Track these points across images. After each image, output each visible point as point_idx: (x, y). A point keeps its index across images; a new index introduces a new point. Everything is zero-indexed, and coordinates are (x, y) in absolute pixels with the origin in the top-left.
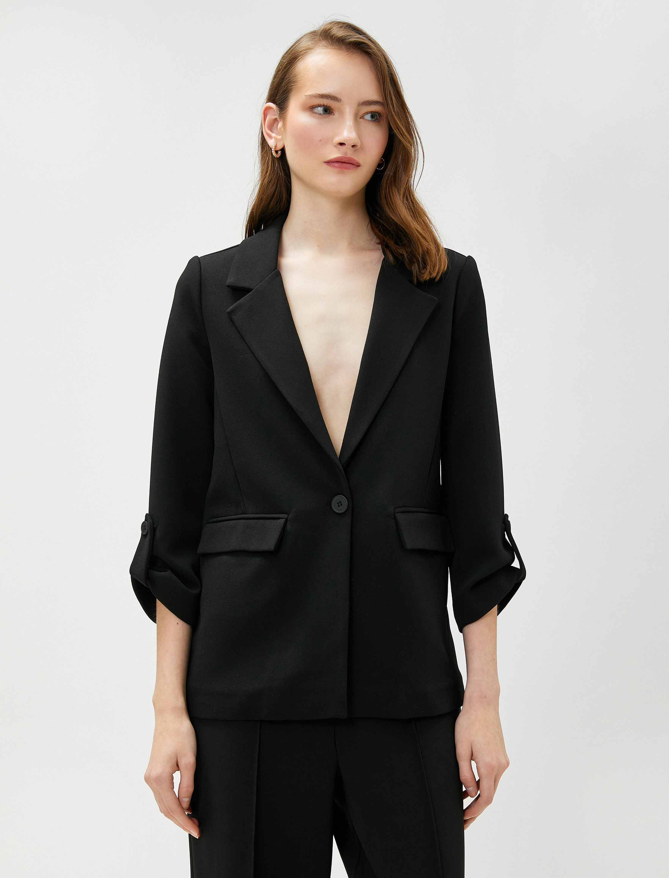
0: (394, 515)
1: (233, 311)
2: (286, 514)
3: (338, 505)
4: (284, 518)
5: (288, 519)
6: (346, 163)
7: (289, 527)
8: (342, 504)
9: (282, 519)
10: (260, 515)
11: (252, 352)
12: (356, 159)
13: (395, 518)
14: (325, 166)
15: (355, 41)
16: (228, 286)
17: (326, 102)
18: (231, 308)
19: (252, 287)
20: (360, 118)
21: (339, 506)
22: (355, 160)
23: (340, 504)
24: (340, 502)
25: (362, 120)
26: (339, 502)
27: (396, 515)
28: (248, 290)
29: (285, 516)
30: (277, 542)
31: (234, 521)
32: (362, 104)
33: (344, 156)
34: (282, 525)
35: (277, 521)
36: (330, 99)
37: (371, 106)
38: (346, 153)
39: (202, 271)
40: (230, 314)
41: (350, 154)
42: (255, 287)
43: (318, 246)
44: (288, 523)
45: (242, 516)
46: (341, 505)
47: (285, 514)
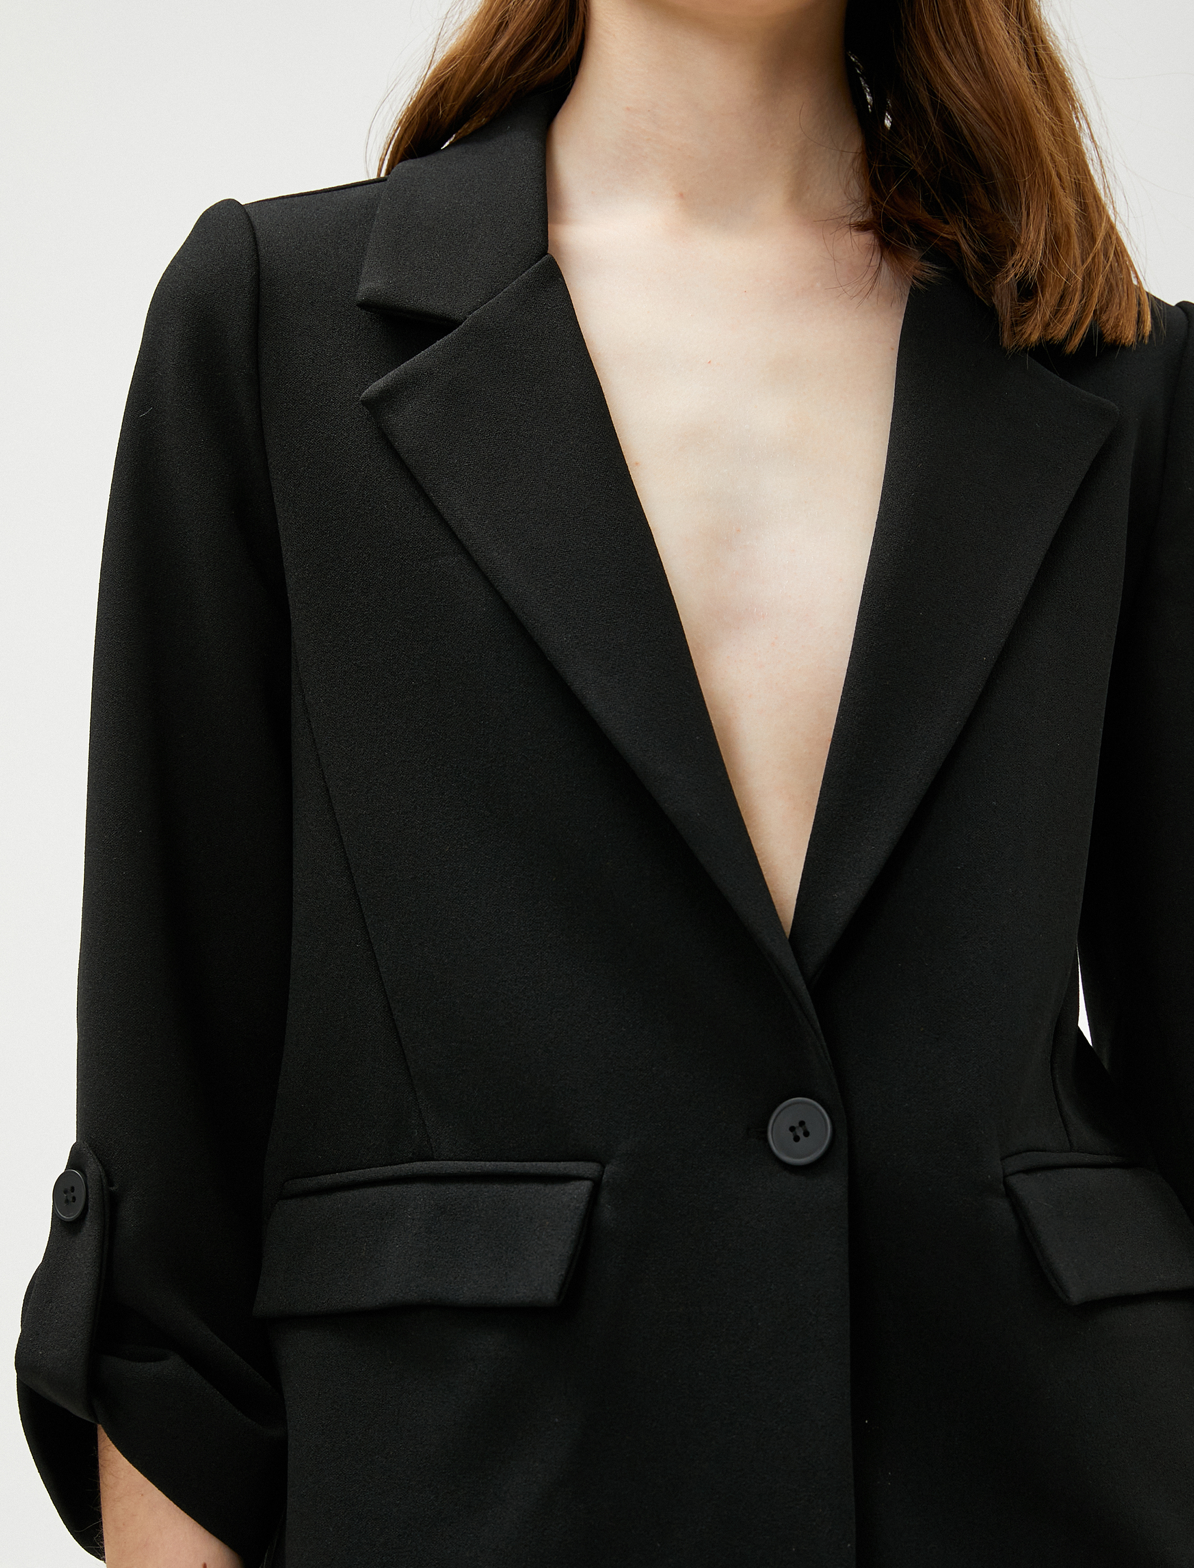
0: (1005, 1184)
1: (387, 397)
2: (594, 1161)
3: (792, 1137)
4: (587, 1179)
5: (603, 1182)
7: (607, 1212)
8: (809, 1130)
9: (578, 1183)
10: (489, 1166)
11: (464, 550)
13: (1010, 1193)
16: (364, 305)
18: (380, 383)
19: (457, 315)
21: (797, 1139)
23: (800, 1133)
24: (802, 1123)
26: (796, 1124)
27: (1013, 1180)
28: (443, 325)
29: (589, 1168)
30: (568, 1272)
31: (385, 1188)
34: (582, 1206)
35: (557, 1188)
39: (263, 252)
40: (375, 405)
42: (470, 313)
43: (681, 195)
44: (604, 1197)
45: (419, 1166)
46: (806, 1134)
47: (588, 1161)
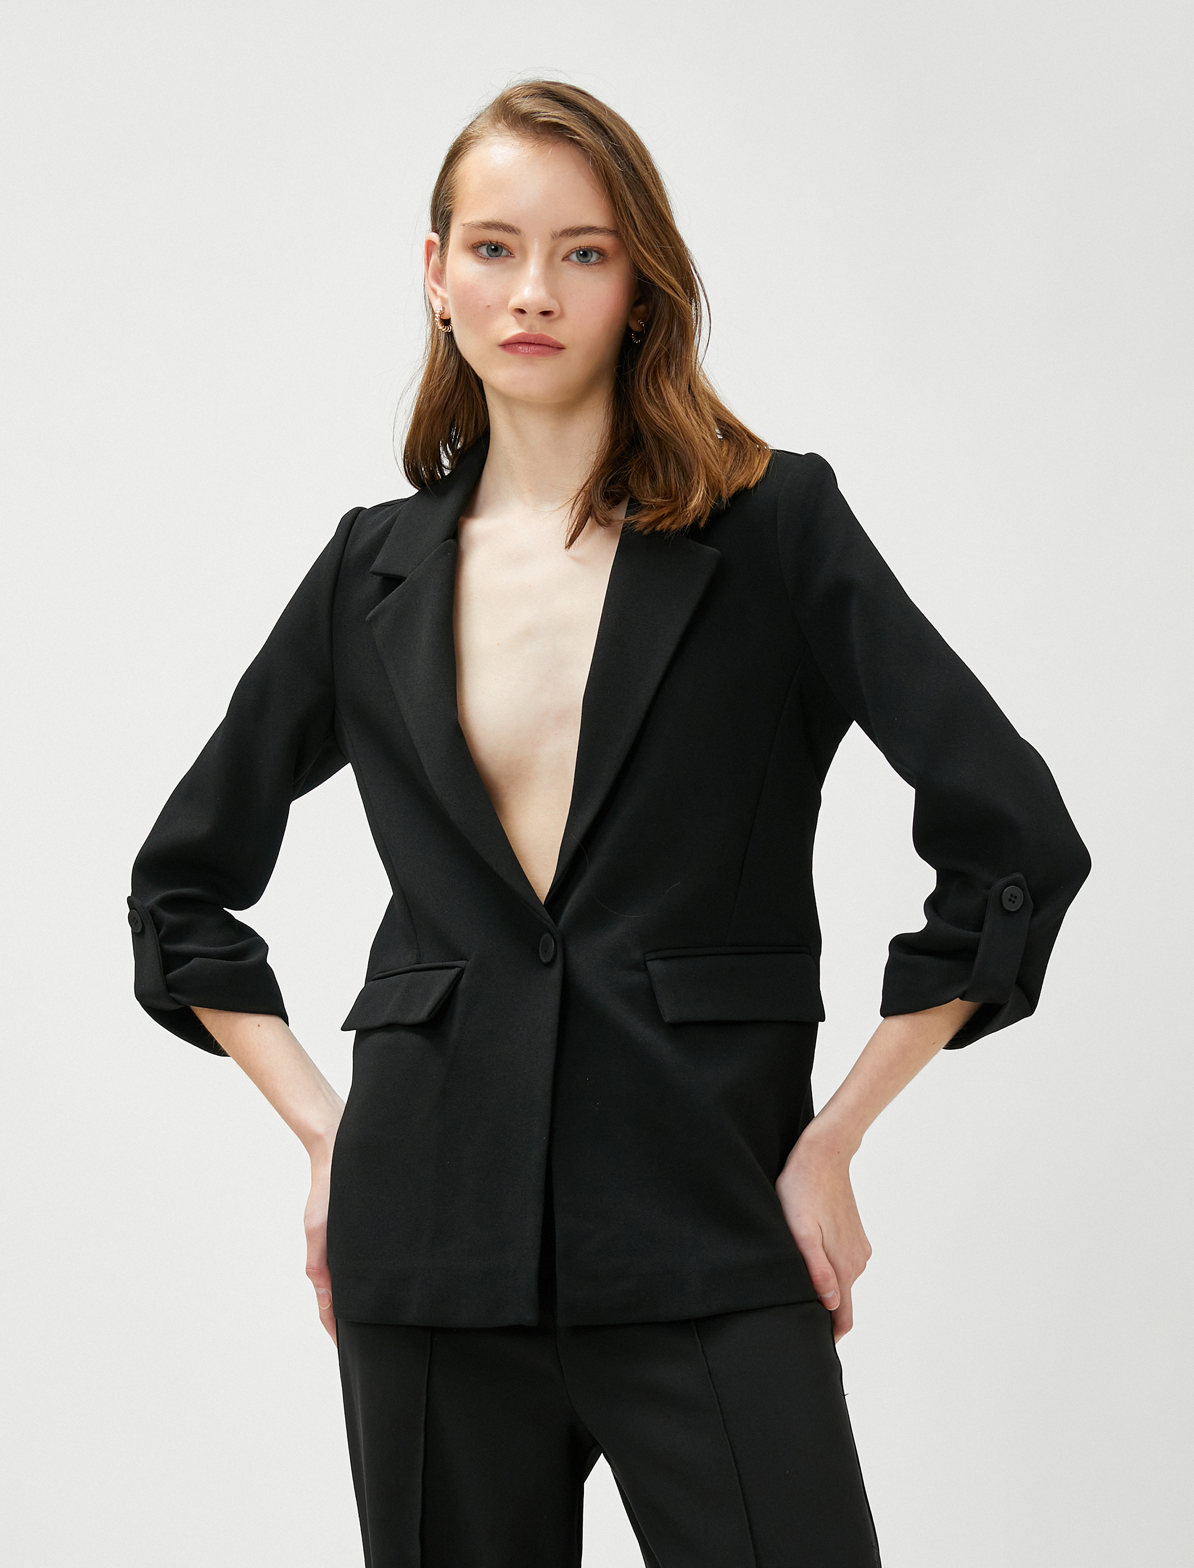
0: (645, 965)
1: (373, 619)
2: (466, 960)
4: (460, 967)
5: (466, 968)
6: (534, 344)
9: (457, 969)
12: (552, 337)
13: (647, 969)
14: (500, 351)
15: (546, 121)
16: (374, 573)
17: (496, 236)
18: (372, 613)
19: (405, 574)
20: (563, 260)
22: (549, 338)
25: (565, 264)
27: (649, 963)
28: (400, 580)
29: (463, 963)
30: (435, 1007)
31: (402, 975)
32: (560, 235)
33: (527, 332)
34: (452, 979)
35: (450, 971)
36: (501, 229)
37: (580, 236)
38: (531, 327)
40: (370, 623)
41: (540, 328)
42: (410, 573)
45: (415, 966)
